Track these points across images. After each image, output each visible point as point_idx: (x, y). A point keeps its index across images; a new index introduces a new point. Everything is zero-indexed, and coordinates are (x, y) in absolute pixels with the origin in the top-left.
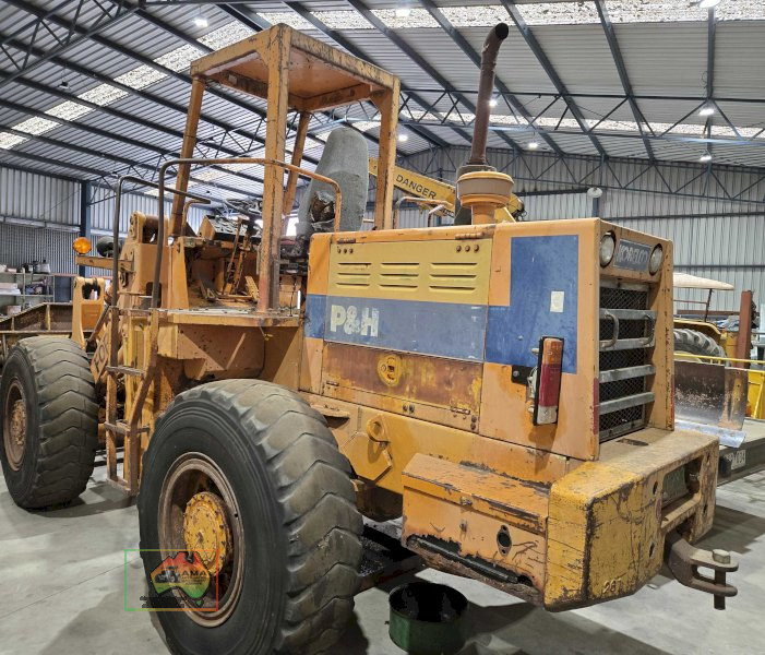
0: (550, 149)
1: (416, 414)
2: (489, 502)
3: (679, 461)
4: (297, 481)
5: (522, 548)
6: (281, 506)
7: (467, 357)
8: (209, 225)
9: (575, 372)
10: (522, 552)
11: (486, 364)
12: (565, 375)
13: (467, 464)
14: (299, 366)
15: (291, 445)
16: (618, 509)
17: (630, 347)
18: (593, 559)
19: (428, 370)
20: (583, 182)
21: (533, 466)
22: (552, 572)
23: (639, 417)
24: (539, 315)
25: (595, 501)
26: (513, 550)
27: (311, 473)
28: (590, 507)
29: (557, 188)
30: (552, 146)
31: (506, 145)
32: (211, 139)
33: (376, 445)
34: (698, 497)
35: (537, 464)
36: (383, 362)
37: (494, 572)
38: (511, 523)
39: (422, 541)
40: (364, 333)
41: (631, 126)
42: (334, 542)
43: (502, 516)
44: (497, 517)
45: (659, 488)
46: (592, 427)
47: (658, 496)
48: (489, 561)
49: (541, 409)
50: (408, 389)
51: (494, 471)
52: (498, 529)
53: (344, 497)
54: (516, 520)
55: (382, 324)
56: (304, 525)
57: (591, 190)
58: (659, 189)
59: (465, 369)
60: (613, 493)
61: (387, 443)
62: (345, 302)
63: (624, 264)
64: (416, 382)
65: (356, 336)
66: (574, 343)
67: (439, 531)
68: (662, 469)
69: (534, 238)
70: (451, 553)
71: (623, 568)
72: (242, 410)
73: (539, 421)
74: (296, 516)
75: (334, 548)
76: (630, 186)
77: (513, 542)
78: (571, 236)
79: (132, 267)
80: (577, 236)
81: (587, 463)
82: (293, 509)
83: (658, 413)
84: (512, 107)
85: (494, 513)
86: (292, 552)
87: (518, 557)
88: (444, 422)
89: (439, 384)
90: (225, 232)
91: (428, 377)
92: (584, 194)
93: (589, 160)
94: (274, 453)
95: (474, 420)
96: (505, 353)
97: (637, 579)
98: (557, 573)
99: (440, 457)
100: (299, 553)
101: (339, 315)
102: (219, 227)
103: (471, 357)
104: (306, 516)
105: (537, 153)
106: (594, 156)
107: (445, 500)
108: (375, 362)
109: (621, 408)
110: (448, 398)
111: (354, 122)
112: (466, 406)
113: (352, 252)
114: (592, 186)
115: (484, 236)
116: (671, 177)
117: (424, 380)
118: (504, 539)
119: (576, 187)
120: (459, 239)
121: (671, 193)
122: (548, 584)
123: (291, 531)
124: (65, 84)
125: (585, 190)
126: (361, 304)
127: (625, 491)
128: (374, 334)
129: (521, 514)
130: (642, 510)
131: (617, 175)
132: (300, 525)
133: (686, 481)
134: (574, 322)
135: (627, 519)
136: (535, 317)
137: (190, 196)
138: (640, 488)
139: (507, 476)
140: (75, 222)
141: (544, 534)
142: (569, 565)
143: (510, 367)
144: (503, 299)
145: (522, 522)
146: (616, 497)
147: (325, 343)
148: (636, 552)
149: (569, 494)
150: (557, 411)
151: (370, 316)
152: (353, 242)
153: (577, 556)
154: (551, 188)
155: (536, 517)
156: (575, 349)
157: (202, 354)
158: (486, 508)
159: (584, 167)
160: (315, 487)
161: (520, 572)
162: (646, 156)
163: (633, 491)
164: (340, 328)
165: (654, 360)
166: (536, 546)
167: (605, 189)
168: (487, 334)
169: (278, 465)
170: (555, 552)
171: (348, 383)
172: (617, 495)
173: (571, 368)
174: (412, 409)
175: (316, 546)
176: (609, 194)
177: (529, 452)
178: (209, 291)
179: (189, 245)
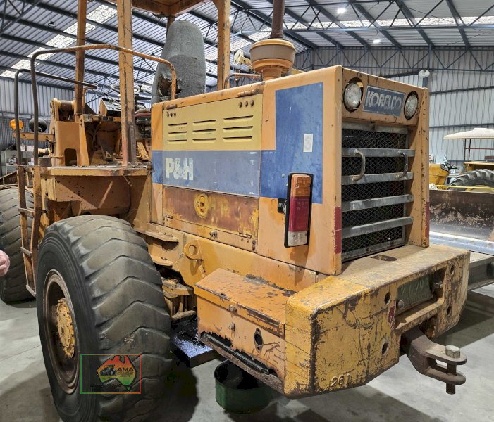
0: (391, 44)
1: (219, 239)
2: (247, 310)
3: (417, 274)
4: (108, 293)
5: (270, 347)
6: (93, 312)
7: (247, 193)
8: (104, 106)
9: (321, 202)
10: (270, 350)
11: (261, 198)
12: (314, 205)
13: (251, 277)
14: (150, 205)
15: (107, 265)
16: (345, 317)
17: (385, 180)
18: (318, 360)
19: (224, 205)
20: (415, 67)
21: (293, 279)
22: (288, 369)
23: (400, 236)
24: (296, 155)
25: (320, 312)
26: (265, 348)
27: (121, 286)
28: (314, 317)
29: (396, 73)
30: (393, 42)
31: (359, 44)
32: (153, 54)
33: (195, 262)
34: (441, 301)
35: (296, 278)
36: (198, 199)
37: (254, 364)
38: (262, 327)
39: (210, 337)
40: (185, 178)
41: (449, 21)
42: (140, 338)
43: (256, 321)
44: (252, 322)
45: (393, 297)
46: (333, 247)
47: (391, 303)
48: (250, 355)
49: (290, 234)
50: (213, 220)
51: (267, 282)
52: (254, 331)
53: (151, 304)
54: (265, 325)
55: (195, 171)
56: (112, 326)
57: (421, 73)
58: (473, 68)
59: (247, 202)
60: (339, 304)
61: (202, 260)
62: (173, 154)
63: (375, 109)
64: (218, 214)
65: (181, 180)
66: (320, 178)
67: (219, 330)
68: (396, 282)
69: (291, 90)
70: (227, 347)
71: (351, 365)
72: (73, 239)
73: (289, 244)
74: (105, 319)
75: (140, 342)
76: (451, 67)
77: (265, 341)
78: (318, 84)
79: (54, 139)
80: (322, 83)
81: (329, 277)
82: (103, 315)
83: (416, 233)
84: (358, 12)
85: (251, 318)
86: (102, 347)
87: (268, 354)
88: (236, 245)
89: (232, 215)
90: (115, 110)
91: (225, 210)
92: (416, 76)
93: (420, 50)
94: (92, 271)
95: (254, 243)
96: (273, 189)
97: (367, 372)
98: (293, 370)
99: (234, 271)
100: (107, 347)
101: (170, 166)
102: (109, 107)
103: (251, 194)
104: (113, 320)
105: (381, 48)
106: (424, 47)
107: (220, 307)
108: (192, 200)
109: (374, 231)
110: (238, 226)
111: (250, 34)
112: (249, 232)
113: (175, 115)
114: (422, 69)
115: (258, 92)
116: (482, 58)
117: (222, 213)
118: (258, 339)
119: (411, 70)
120: (241, 96)
121: (481, 70)
122: (287, 377)
123: (101, 331)
124: (52, 23)
125: (417, 73)
126: (182, 155)
127: (352, 302)
128: (191, 178)
129: (268, 320)
130: (371, 317)
131: (441, 60)
132: (109, 326)
133: (431, 289)
134: (320, 159)
135: (355, 326)
136: (293, 158)
137: (86, 85)
138: (368, 299)
139: (277, 287)
140: (30, 112)
141: (284, 337)
142: (300, 364)
143: (277, 200)
144: (271, 145)
145: (269, 326)
146: (342, 308)
147: (164, 186)
148: (365, 351)
149: (301, 305)
150: (308, 235)
151: (188, 165)
152: (175, 107)
153: (305, 357)
154: (392, 73)
155: (277, 323)
156: (321, 182)
157: (76, 198)
158: (245, 314)
159: (416, 55)
160: (124, 297)
161: (269, 366)
162: (463, 44)
163: (360, 302)
164: (171, 174)
165: (413, 190)
166: (278, 346)
167: (432, 70)
168: (261, 174)
169: (94, 281)
170: (291, 351)
171: (178, 216)
172: (343, 306)
173: (318, 199)
174: (215, 235)
175: (122, 342)
176: (435, 74)
177: (290, 268)
178: (107, 153)
179: (88, 120)
